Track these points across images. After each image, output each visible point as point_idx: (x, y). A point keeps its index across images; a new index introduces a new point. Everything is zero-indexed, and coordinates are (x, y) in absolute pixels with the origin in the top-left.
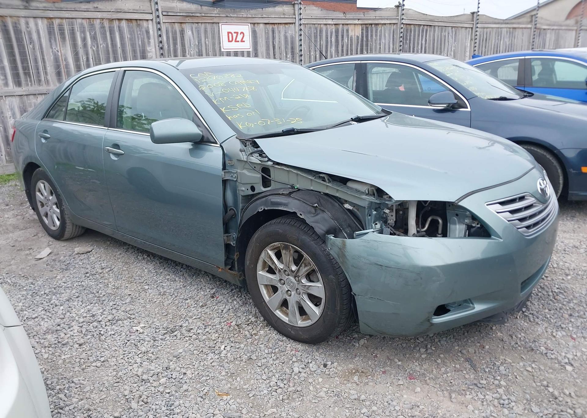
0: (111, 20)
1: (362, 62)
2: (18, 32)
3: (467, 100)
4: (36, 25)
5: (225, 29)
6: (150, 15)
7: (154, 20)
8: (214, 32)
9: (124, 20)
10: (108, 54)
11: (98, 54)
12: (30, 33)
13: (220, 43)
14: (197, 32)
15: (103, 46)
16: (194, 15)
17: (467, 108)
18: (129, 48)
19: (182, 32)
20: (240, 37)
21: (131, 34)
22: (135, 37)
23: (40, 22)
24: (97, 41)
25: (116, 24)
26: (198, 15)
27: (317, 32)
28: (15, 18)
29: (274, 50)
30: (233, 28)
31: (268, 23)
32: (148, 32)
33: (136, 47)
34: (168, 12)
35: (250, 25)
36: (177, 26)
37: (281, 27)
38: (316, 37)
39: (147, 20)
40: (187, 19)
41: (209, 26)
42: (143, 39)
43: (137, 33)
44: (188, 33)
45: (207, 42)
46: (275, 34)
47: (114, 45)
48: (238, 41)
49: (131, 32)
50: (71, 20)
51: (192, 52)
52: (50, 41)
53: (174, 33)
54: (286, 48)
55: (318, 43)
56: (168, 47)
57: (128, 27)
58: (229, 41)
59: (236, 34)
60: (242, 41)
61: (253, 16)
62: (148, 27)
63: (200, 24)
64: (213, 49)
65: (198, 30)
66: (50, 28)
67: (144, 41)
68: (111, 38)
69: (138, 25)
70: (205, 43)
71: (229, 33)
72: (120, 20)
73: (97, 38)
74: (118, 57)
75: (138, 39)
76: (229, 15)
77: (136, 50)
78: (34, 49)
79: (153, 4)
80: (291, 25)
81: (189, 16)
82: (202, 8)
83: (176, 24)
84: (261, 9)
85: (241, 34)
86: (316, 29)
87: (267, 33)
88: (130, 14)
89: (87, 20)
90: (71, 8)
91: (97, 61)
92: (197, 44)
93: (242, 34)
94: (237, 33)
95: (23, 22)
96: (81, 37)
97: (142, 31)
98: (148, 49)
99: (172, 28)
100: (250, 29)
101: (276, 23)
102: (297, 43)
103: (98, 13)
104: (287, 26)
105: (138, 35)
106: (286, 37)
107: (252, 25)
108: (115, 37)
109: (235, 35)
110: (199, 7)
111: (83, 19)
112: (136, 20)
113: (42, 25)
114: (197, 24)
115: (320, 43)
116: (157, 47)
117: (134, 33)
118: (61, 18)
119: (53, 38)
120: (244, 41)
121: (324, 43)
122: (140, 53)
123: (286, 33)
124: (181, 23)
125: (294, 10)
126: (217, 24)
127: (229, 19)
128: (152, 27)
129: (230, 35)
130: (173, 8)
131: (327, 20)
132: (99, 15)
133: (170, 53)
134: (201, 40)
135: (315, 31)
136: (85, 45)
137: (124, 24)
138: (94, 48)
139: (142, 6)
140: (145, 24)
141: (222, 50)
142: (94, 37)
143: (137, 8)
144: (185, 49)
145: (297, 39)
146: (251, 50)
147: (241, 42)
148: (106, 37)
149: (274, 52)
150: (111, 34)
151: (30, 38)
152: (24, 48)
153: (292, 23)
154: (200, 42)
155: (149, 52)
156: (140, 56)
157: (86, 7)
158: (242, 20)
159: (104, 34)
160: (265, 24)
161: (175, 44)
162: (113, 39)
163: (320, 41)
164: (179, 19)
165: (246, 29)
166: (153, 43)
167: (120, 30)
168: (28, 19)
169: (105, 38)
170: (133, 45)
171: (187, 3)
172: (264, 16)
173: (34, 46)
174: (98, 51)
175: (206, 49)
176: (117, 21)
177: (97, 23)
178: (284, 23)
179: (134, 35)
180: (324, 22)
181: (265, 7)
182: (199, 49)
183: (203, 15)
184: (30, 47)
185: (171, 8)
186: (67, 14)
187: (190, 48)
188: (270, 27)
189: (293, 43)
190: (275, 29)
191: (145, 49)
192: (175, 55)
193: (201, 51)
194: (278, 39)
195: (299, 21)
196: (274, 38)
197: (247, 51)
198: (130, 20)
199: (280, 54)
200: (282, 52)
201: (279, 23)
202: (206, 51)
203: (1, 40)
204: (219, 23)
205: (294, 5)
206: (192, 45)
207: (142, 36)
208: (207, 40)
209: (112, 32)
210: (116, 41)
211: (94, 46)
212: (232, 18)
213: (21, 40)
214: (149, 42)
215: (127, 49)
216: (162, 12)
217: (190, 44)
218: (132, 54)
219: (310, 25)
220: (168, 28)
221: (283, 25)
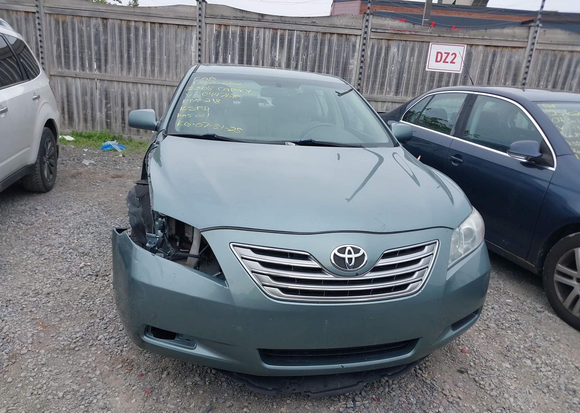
0: (324, 33)
1: (475, 93)
2: (250, 38)
3: (556, 156)
4: (264, 34)
5: (434, 49)
6: (359, 31)
7: (362, 36)
8: (422, 50)
9: (336, 34)
10: (315, 62)
11: (306, 62)
12: (258, 40)
13: (426, 62)
14: (403, 49)
15: (312, 56)
16: (403, 33)
17: (553, 167)
18: (333, 59)
19: (388, 49)
20: (449, 59)
21: (338, 47)
22: (341, 50)
23: (267, 31)
24: (308, 51)
25: (328, 37)
26: (408, 33)
27: (555, 59)
28: (251, 28)
29: (490, 75)
30: (444, 48)
31: (490, 46)
32: (354, 46)
33: (340, 59)
34: (377, 29)
35: (466, 46)
36: (384, 43)
37: (506, 50)
38: (552, 65)
39: (357, 35)
40: (395, 36)
41: (417, 45)
42: (349, 52)
43: (345, 45)
44: (394, 50)
45: (412, 60)
46: (497, 57)
47: (321, 55)
48: (448, 62)
49: (339, 45)
50: (291, 32)
51: (393, 68)
52: (271, 48)
53: (380, 50)
54: (507, 74)
55: (554, 73)
56: (370, 61)
57: (338, 40)
58: (436, 61)
59: (446, 55)
60: (452, 62)
61: (472, 37)
62: (356, 42)
63: (408, 42)
64: (416, 67)
65: (405, 48)
66: (274, 37)
67: (349, 54)
68: (321, 49)
69: (347, 39)
70: (410, 61)
71: (438, 53)
72: (332, 34)
73: (308, 48)
74: (322, 66)
75: (344, 52)
76: (442, 35)
77: (340, 61)
78: (258, 53)
79: (365, 20)
80: (520, 50)
81: (398, 33)
82: (414, 26)
83: (383, 40)
84: (484, 30)
85: (452, 55)
86: (555, 56)
87: (486, 57)
88: (341, 29)
89: (304, 32)
90: (293, 22)
91: (304, 67)
92: (400, 60)
93: (454, 55)
94: (448, 54)
95: (255, 30)
96: (296, 47)
97: (350, 45)
98: (351, 61)
99: (379, 44)
100: (465, 50)
101: (501, 46)
102: (523, 70)
103: (314, 27)
104: (514, 50)
105: (344, 48)
106: (509, 63)
107: (469, 47)
108: (324, 49)
109: (444, 56)
110: (412, 25)
111: (301, 31)
112: (346, 35)
113: (269, 34)
114: (405, 42)
115: (557, 73)
116: (359, 60)
117: (341, 45)
118: (284, 29)
119: (274, 45)
120: (454, 63)
121: (562, 73)
122: (342, 65)
123: (511, 57)
124: (389, 40)
125: (529, 33)
126: (427, 43)
127: (442, 39)
128: (359, 42)
129: (439, 55)
130: (385, 25)
131: (574, 47)
132: (315, 29)
133: (371, 67)
134: (405, 57)
135: (553, 59)
136: (297, 53)
137: (335, 37)
138: (304, 57)
139: (355, 22)
140: (353, 39)
141: (427, 69)
142: (306, 47)
143: (350, 24)
144: (387, 64)
145: (524, 65)
146: (460, 72)
147: (450, 63)
148: (316, 48)
149: (489, 77)
150: (321, 45)
151: (258, 44)
152: (251, 52)
153: (522, 48)
154: (403, 59)
155: (351, 64)
156: (342, 67)
157: (305, 21)
158: (457, 41)
159: (315, 45)
160: (486, 46)
161: (378, 59)
162: (321, 50)
163: (558, 70)
164: (387, 36)
165: (460, 50)
166: (357, 57)
167: (329, 43)
168: (259, 29)
169: (315, 49)
170: (338, 57)
171: (399, 21)
172: (486, 37)
173: (258, 51)
174: (307, 59)
175: (409, 66)
176: (329, 34)
177: (312, 35)
178: (511, 47)
179: (341, 48)
180: (570, 48)
181: (490, 28)
182: (401, 66)
183: (413, 33)
184: (255, 51)
185: (382, 25)
186: (288, 28)
187: (392, 65)
188: (491, 50)
189: (517, 69)
190: (497, 52)
191: (348, 61)
192: (374, 69)
193: (402, 68)
194: (498, 64)
195: (531, 45)
196: (493, 62)
197: (456, 73)
198: (340, 35)
199: (497, 80)
200: (500, 78)
201: (504, 47)
202: (409, 69)
203: (237, 45)
204: (429, 42)
205: (530, 27)
206: (395, 62)
207: (348, 50)
208: (412, 58)
209: (322, 44)
210: (324, 51)
211: (305, 54)
212: (446, 38)
213: (250, 45)
214: (353, 56)
215: (332, 60)
216: (371, 28)
217: (393, 61)
218: (336, 65)
219: (548, 51)
220: (375, 44)
221: (510, 49)
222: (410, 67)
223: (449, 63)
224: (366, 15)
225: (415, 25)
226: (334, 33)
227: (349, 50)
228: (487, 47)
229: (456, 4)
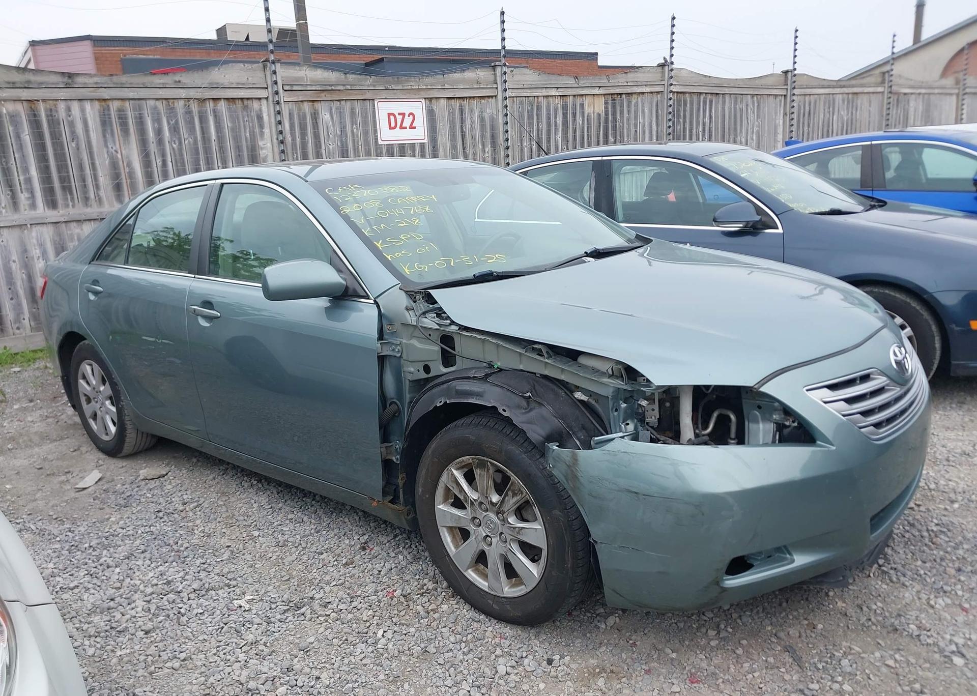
0: (202, 101)
1: (604, 158)
2: (54, 123)
3: (777, 216)
4: (83, 110)
5: (383, 109)
6: (263, 91)
7: (271, 99)
8: (366, 114)
9: (223, 100)
10: (198, 153)
11: (181, 155)
12: (72, 124)
13: (376, 131)
14: (338, 114)
15: (189, 142)
16: (333, 88)
17: (777, 228)
18: (229, 144)
19: (315, 116)
20: (407, 122)
21: (233, 122)
22: (239, 125)
23: (88, 106)
24: (179, 133)
25: (210, 106)
26: (341, 88)
27: (532, 109)
28: (51, 102)
29: (463, 140)
30: (397, 107)
31: (454, 98)
32: (260, 118)
33: (241, 142)
34: (292, 85)
35: (423, 101)
36: (306, 107)
37: (475, 103)
38: (530, 117)
39: (260, 99)
40: (323, 95)
41: (358, 106)
42: (253, 128)
43: (243, 118)
44: (325, 117)
45: (355, 130)
46: (465, 114)
47: (205, 137)
48: (406, 128)
49: (234, 118)
50: (137, 102)
51: (331, 147)
52: (104, 136)
53: (303, 118)
54: (483, 136)
55: (535, 127)
56: (292, 140)
57: (229, 110)
58: (391, 128)
59: (401, 117)
60: (412, 127)
61: (429, 87)
62: (261, 110)
63: (343, 103)
64: (364, 141)
65: (340, 112)
66: (104, 115)
67: (254, 131)
68: (202, 128)
69: (246, 108)
70: (352, 131)
71: (389, 115)
72: (215, 100)
73: (179, 129)
74: (212, 158)
75: (245, 130)
76: (390, 87)
77: (242, 146)
78: (78, 149)
79: (268, 73)
80: (490, 100)
81: (327, 89)
82: (346, 78)
83: (305, 103)
85: (409, 116)
86: (531, 104)
87: (451, 114)
88: (231, 90)
89: (164, 101)
90: (138, 84)
91: (179, 165)
92: (339, 133)
93: (411, 116)
94: (403, 115)
95: (62, 106)
96: (154, 128)
97: (252, 117)
98: (261, 143)
99: (299, 109)
100: (424, 107)
101: (466, 97)
102: (501, 129)
103: (182, 90)
104: (483, 101)
105: (244, 121)
106: (482, 119)
107: (427, 101)
108: (208, 128)
109: (399, 118)
110: (343, 76)
111: (157, 99)
112: (242, 99)
113: (92, 111)
114: (339, 103)
115: (538, 127)
116: (275, 141)
117: (238, 119)
118: (122, 99)
119: (109, 131)
120: (415, 128)
121: (544, 126)
122: (247, 152)
123: (482, 112)
124: (313, 101)
125: (495, 75)
126: (371, 101)
127: (391, 94)
128: (267, 111)
129: (392, 117)
130: (302, 78)
131: (548, 90)
132: (183, 93)
133: (296, 149)
134: (345, 127)
135: (530, 108)
136: (160, 142)
137: (222, 106)
138: (174, 146)
139: (252, 77)
140: (256, 105)
141: (380, 142)
142: (174, 128)
143: (244, 80)
144: (320, 142)
145: (501, 121)
146: (426, 141)
147: (410, 128)
148: (194, 128)
149: (463, 144)
150: (201, 122)
151: (74, 132)
152: (63, 148)
153: (492, 97)
154: (343, 129)
155: (262, 149)
156: (248, 155)
157: (161, 81)
158: (411, 94)
159: (190, 123)
160: (449, 98)
161: (303, 134)
162: (205, 131)
163: (538, 123)
164: (310, 96)
165: (418, 108)
166: (269, 135)
167: (215, 116)
168: (69, 102)
169: (192, 130)
170: (237, 139)
171: (322, 70)
172: (447, 86)
173: (77, 145)
174: (180, 149)
175: (354, 141)
176: (211, 102)
177: (180, 106)
178: (478, 97)
179: (239, 122)
180: (544, 92)
181: (448, 73)
182: (341, 141)
183: (349, 87)
184: (72, 146)
185: (297, 79)
186: (131, 94)
187: (327, 140)
188: (457, 103)
189: (493, 128)
190: (465, 106)
191: (255, 145)
192: (303, 152)
193: (345, 145)
194: (470, 123)
195: (502, 92)
196: (462, 121)
197: (420, 143)
198: (232, 100)
199: (474, 146)
200: (476, 143)
201: (470, 97)
202: (354, 146)
203: (27, 137)
204: (373, 100)
205: (494, 67)
206: (331, 136)
207: (251, 124)
208: (354, 127)
209: (203, 119)
210: (209, 133)
211: (174, 141)
212: (396, 91)
213: (58, 135)
214: (262, 134)
215: (227, 146)
216: (283, 85)
217: (328, 133)
218: (235, 153)
219: (522, 98)
220: (293, 111)
221: (478, 100)
222: (356, 141)
223: (408, 128)
224: (269, 65)
225: (348, 75)
226: (220, 99)
227: (253, 125)
228: (450, 101)
229: (251, 39)
